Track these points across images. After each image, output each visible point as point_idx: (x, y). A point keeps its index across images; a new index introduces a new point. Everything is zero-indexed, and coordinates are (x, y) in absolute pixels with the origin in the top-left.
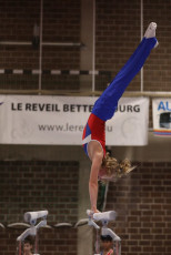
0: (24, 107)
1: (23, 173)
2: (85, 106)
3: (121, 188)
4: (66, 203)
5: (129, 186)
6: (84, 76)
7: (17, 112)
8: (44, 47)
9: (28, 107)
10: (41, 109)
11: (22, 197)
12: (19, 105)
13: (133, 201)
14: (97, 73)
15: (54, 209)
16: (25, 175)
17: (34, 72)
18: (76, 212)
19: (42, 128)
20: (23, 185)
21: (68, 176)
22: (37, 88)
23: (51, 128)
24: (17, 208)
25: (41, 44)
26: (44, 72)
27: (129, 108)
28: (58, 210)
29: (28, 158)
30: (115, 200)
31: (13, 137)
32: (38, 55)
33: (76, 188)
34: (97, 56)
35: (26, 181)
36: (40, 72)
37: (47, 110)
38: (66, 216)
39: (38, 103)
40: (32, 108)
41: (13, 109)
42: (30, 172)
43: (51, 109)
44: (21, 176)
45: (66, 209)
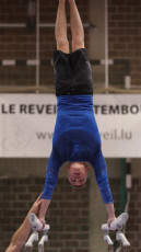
0: (17, 109)
1: (17, 195)
2: (96, 107)
4: (74, 233)
6: (95, 67)
7: (9, 116)
8: (42, 30)
9: (23, 108)
10: (40, 112)
12: (11, 107)
14: (111, 62)
15: (59, 241)
16: (21, 197)
17: (30, 62)
18: (86, 244)
19: (41, 136)
20: (18, 209)
21: (75, 197)
22: (34, 83)
25: (38, 25)
26: (42, 63)
28: (64, 241)
29: (24, 174)
30: (137, 228)
31: (4, 148)
32: (34, 40)
33: (86, 213)
34: (110, 40)
35: (21, 205)
36: (36, 62)
37: (47, 112)
38: (74, 249)
39: (35, 103)
40: (27, 110)
41: (3, 112)
42: (27, 193)
43: (52, 111)
44: (14, 198)
45: (74, 240)
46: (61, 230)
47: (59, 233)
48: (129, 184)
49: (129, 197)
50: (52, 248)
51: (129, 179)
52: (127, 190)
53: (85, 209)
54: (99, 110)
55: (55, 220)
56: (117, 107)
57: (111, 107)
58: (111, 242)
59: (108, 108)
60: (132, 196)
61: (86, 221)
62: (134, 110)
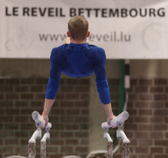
0: (20, 12)
1: (20, 94)
2: (97, 10)
3: (142, 112)
4: (74, 131)
5: (153, 110)
7: (12, 18)
9: (26, 11)
10: (42, 15)
11: (20, 124)
12: (14, 10)
13: (157, 128)
15: (59, 138)
16: (23, 97)
18: (86, 142)
19: (43, 38)
20: (20, 108)
21: (75, 97)
23: (54, 38)
24: (14, 138)
27: (152, 12)
28: (64, 139)
29: (26, 75)
30: (135, 127)
31: (7, 48)
33: (86, 112)
35: (24, 104)
37: (49, 15)
38: (74, 146)
39: (38, 6)
40: (30, 12)
41: (7, 14)
42: (29, 92)
43: (54, 14)
44: (17, 98)
45: (74, 138)
46: (62, 128)
47: (60, 131)
48: (127, 85)
49: (127, 97)
50: (53, 146)
51: (127, 80)
52: (125, 90)
53: (85, 108)
54: (100, 13)
55: (57, 118)
56: (117, 10)
57: (111, 10)
58: (110, 140)
59: (108, 11)
60: (130, 96)
61: (86, 119)
62: (133, 13)
